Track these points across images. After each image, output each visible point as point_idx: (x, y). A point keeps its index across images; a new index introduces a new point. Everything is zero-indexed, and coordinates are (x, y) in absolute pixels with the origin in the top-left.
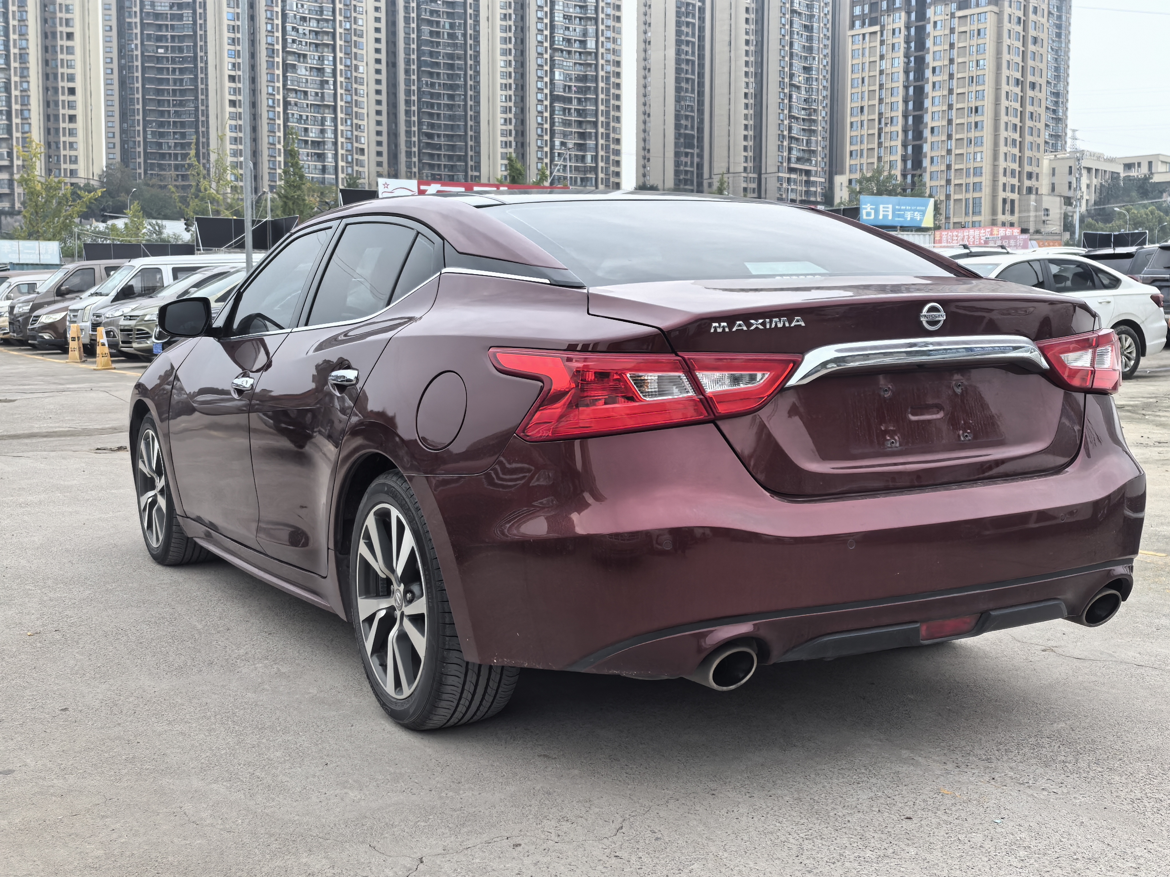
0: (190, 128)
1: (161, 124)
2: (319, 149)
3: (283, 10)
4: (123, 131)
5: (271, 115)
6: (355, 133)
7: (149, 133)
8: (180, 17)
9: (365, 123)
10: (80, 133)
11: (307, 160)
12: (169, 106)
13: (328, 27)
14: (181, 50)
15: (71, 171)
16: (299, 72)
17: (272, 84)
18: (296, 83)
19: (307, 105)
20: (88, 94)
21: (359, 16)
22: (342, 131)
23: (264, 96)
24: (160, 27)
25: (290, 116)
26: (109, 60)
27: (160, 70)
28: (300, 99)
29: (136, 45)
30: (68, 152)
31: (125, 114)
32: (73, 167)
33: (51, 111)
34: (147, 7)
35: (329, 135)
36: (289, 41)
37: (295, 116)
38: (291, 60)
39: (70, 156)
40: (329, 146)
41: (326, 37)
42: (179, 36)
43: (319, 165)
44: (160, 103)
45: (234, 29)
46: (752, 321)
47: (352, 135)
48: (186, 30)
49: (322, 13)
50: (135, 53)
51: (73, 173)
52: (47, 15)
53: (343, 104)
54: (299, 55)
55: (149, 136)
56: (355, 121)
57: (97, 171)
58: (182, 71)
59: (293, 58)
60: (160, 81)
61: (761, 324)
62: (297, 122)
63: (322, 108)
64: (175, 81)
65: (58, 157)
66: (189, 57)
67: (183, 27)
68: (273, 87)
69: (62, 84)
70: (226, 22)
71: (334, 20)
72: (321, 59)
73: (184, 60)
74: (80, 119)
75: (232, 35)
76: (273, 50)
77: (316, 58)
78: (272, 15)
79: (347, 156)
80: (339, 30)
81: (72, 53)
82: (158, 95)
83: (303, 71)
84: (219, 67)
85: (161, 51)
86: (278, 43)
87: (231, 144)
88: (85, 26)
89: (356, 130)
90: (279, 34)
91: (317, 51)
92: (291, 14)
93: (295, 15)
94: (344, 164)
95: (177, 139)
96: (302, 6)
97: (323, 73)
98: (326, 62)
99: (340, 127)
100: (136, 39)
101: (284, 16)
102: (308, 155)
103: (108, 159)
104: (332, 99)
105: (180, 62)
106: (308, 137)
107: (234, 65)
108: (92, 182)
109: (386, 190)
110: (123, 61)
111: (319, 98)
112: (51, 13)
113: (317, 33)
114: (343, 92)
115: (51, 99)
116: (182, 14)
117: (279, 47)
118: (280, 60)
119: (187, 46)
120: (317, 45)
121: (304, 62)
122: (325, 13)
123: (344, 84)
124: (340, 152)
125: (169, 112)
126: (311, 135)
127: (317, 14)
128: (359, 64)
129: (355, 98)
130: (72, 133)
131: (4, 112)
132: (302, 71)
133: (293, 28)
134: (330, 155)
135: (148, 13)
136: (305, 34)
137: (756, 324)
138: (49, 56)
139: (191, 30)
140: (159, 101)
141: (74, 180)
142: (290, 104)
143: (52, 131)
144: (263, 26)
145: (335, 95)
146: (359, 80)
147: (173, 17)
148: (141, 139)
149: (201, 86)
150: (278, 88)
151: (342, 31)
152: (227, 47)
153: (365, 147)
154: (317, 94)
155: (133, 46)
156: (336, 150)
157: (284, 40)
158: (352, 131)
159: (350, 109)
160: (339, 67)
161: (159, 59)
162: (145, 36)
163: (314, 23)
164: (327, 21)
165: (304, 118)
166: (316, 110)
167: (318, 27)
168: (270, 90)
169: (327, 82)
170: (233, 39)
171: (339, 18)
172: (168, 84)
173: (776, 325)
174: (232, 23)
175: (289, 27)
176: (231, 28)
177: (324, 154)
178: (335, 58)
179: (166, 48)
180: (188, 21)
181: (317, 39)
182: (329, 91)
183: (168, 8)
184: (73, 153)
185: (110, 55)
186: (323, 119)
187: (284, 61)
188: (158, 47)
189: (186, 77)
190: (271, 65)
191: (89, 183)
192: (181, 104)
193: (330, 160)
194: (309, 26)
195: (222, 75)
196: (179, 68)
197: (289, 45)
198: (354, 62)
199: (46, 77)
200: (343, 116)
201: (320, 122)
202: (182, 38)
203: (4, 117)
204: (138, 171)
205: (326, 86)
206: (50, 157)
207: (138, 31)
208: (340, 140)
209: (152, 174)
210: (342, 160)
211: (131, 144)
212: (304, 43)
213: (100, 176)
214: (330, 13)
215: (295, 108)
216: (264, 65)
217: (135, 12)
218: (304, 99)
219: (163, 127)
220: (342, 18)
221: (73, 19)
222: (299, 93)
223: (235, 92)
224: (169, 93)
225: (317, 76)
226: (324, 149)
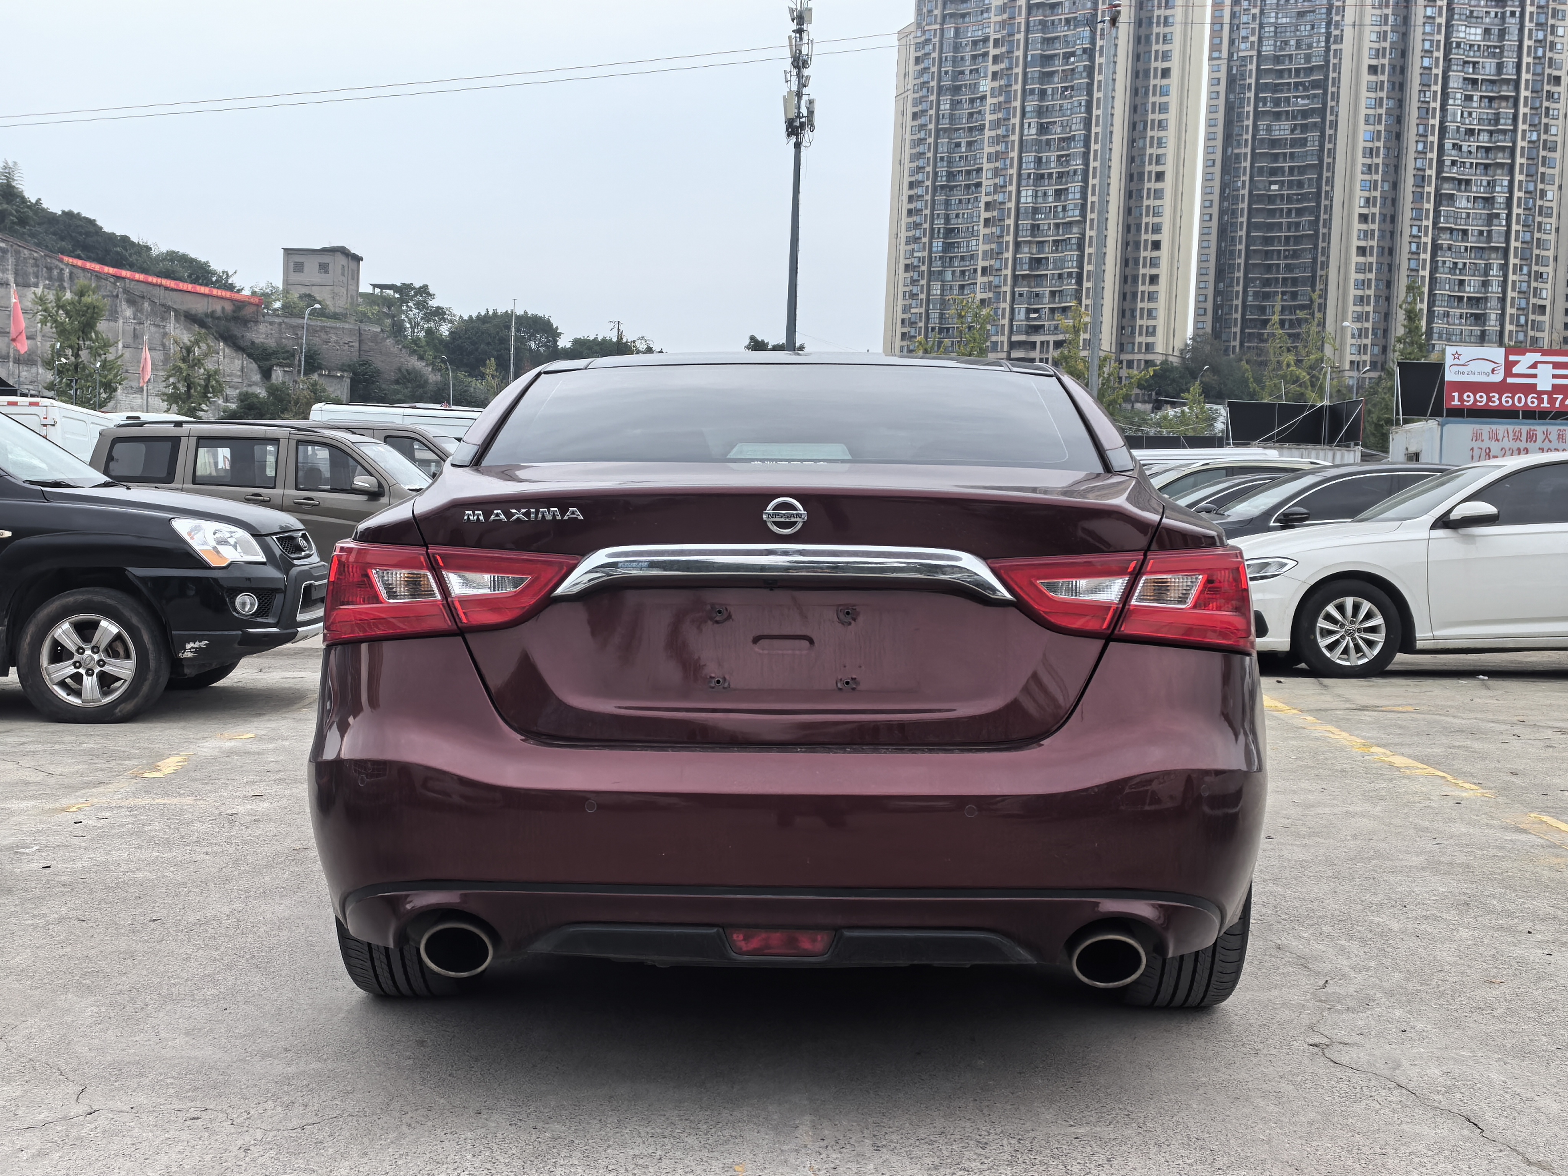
0: (1305, 285)
1: (1267, 283)
2: (1478, 308)
3: (1442, 123)
4: (1217, 292)
5: (1413, 264)
6: (1534, 284)
7: (1251, 293)
8: (1303, 142)
9: (1550, 269)
10: (1162, 297)
11: (1460, 324)
12: (1279, 259)
13: (1504, 141)
14: (1300, 184)
15: (1147, 344)
16: (1457, 204)
17: (1418, 223)
18: (1452, 220)
19: (1466, 248)
20: (1177, 247)
21: (1552, 122)
22: (1514, 282)
23: (1406, 238)
24: (1275, 157)
25: (1440, 264)
26: (1207, 204)
27: (1272, 213)
28: (1457, 241)
29: (1244, 182)
30: (1145, 322)
31: (1223, 272)
32: (1150, 340)
33: (1129, 271)
34: (1261, 132)
35: (1495, 288)
36: (1448, 163)
37: (1448, 265)
38: (1447, 189)
39: (1147, 327)
40: (1493, 303)
41: (1500, 155)
42: (1299, 167)
43: (1477, 330)
44: (1267, 254)
45: (1371, 153)
46: (514, 511)
47: (1529, 287)
48: (1309, 158)
49: (1497, 121)
50: (1242, 192)
51: (1149, 347)
52: (1135, 153)
53: (1518, 244)
54: (1460, 181)
55: (1250, 298)
56: (1535, 268)
57: (1179, 345)
58: (1300, 212)
59: (1451, 186)
60: (1271, 227)
61: (524, 514)
62: (1450, 273)
63: (1487, 252)
64: (1289, 225)
65: (1133, 328)
66: (1310, 193)
67: (1305, 155)
68: (1419, 227)
69: (1147, 237)
70: (1361, 144)
71: (1515, 131)
72: (1491, 185)
73: (1304, 197)
74: (1163, 280)
75: (1368, 161)
76: (1423, 177)
77: (1485, 183)
78: (1426, 130)
79: (1518, 316)
80: (1520, 143)
81: (1161, 198)
82: (1267, 244)
83: (1464, 203)
84: (1348, 204)
85: (1274, 187)
86: (1430, 168)
87: (1354, 305)
88: (1180, 162)
89: (1536, 280)
90: (1434, 155)
91: (1486, 175)
92: (1452, 126)
93: (1458, 127)
94: (1513, 328)
95: (1286, 301)
96: (1470, 114)
97: (1493, 204)
98: (1498, 189)
99: (1511, 277)
100: (1245, 174)
101: (1443, 130)
102: (1461, 317)
103: (1196, 328)
104: (1503, 239)
105: (1299, 201)
106: (1465, 292)
107: (1367, 200)
108: (1171, 359)
109: (1456, 362)
110: (1226, 204)
111: (1483, 239)
112: (1140, 149)
113: (1488, 150)
114: (1520, 228)
115: (1130, 256)
116: (1306, 139)
117: (1433, 172)
118: (1432, 189)
119: (1309, 179)
120: (1486, 166)
121: (1466, 191)
122: (1502, 121)
123: (1523, 217)
124: (1509, 311)
125: (1278, 265)
126: (1468, 289)
127: (1489, 124)
128: (1547, 187)
129: (1537, 235)
130: (1152, 297)
131: (1074, 275)
132: (1462, 202)
133: (1454, 145)
134: (1493, 316)
135: (1262, 140)
136: (1470, 152)
137: (518, 514)
138: (1132, 203)
139: (1315, 157)
140: (1267, 252)
141: (1149, 357)
142: (1441, 249)
143: (1128, 297)
144: (1412, 145)
145: (1508, 233)
146: (1544, 210)
147: (1295, 143)
148: (1239, 302)
149: (1322, 230)
150: (1427, 227)
151: (1525, 144)
152: (1360, 177)
153: (1547, 303)
154: (1481, 233)
155: (1240, 184)
156: (1503, 309)
157: (1441, 163)
158: (1529, 282)
159: (1528, 252)
160: (1517, 194)
161: (1271, 199)
162: (1256, 169)
163: (1484, 137)
164: (1504, 132)
165: (1460, 266)
166: (1479, 255)
167: (1490, 141)
168: (1415, 231)
169: (1497, 216)
170: (1370, 166)
171: (1521, 127)
172: (1281, 230)
173: (543, 516)
174: (1370, 145)
175: (1448, 144)
176: (1368, 151)
177: (1484, 315)
178: (1511, 182)
179: (1281, 183)
180: (1312, 146)
181: (1487, 158)
182: (1499, 228)
183: (1287, 132)
184: (1151, 322)
185: (1210, 197)
186: (1488, 267)
187: (1437, 190)
188: (1271, 183)
189: (1306, 219)
190: (1419, 197)
191: (1166, 360)
192: (1295, 254)
193: (1493, 323)
194: (1478, 141)
195: (1350, 215)
196: (1297, 209)
197: (1446, 169)
198: (1540, 186)
199: (1127, 228)
200: (1517, 261)
201: (1482, 271)
202: (1302, 170)
203: (1073, 281)
204: (1233, 343)
205: (1495, 221)
206: (1123, 328)
207: (1248, 164)
208: (1510, 294)
209: (1249, 347)
210: (1511, 323)
211: (1226, 309)
212: (1468, 165)
213: (1182, 351)
214: (1510, 122)
215: (1449, 254)
216: (1409, 197)
217: (1246, 140)
218: (1463, 241)
219: (1269, 285)
220: (1526, 127)
221: (1165, 155)
222: (1455, 233)
223: (1366, 236)
224: (1280, 242)
225: (1484, 208)
226: (1486, 309)
